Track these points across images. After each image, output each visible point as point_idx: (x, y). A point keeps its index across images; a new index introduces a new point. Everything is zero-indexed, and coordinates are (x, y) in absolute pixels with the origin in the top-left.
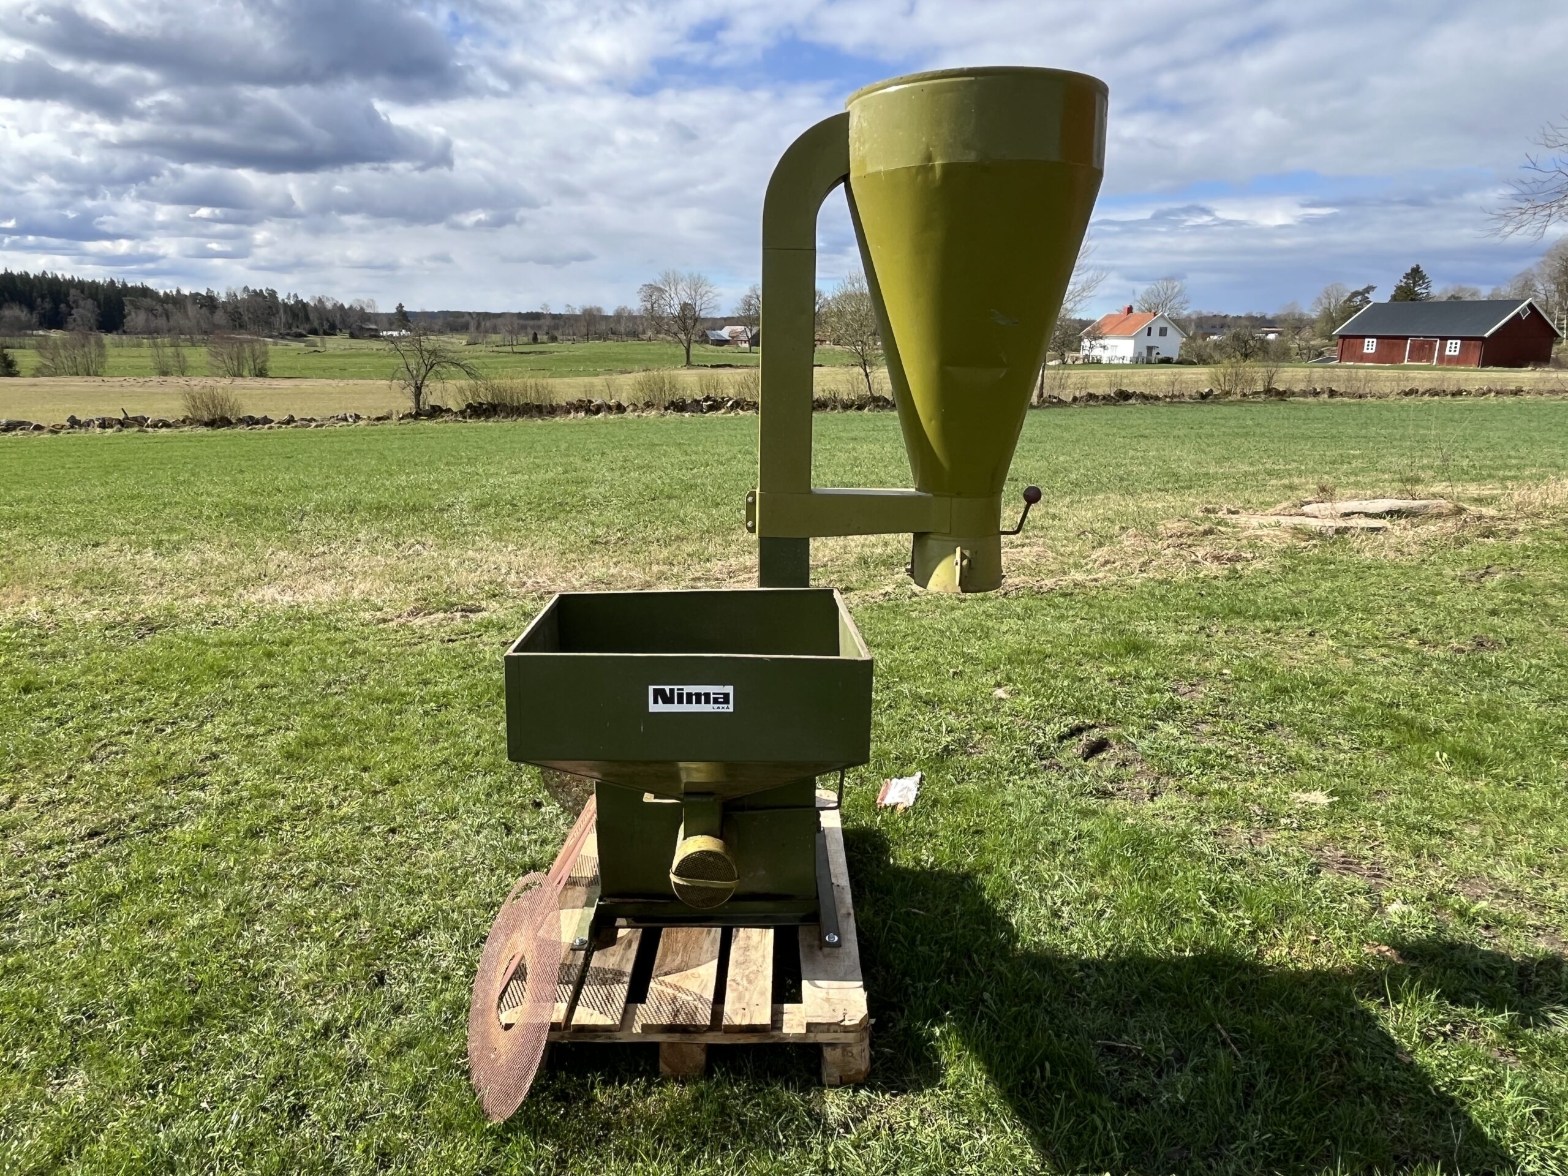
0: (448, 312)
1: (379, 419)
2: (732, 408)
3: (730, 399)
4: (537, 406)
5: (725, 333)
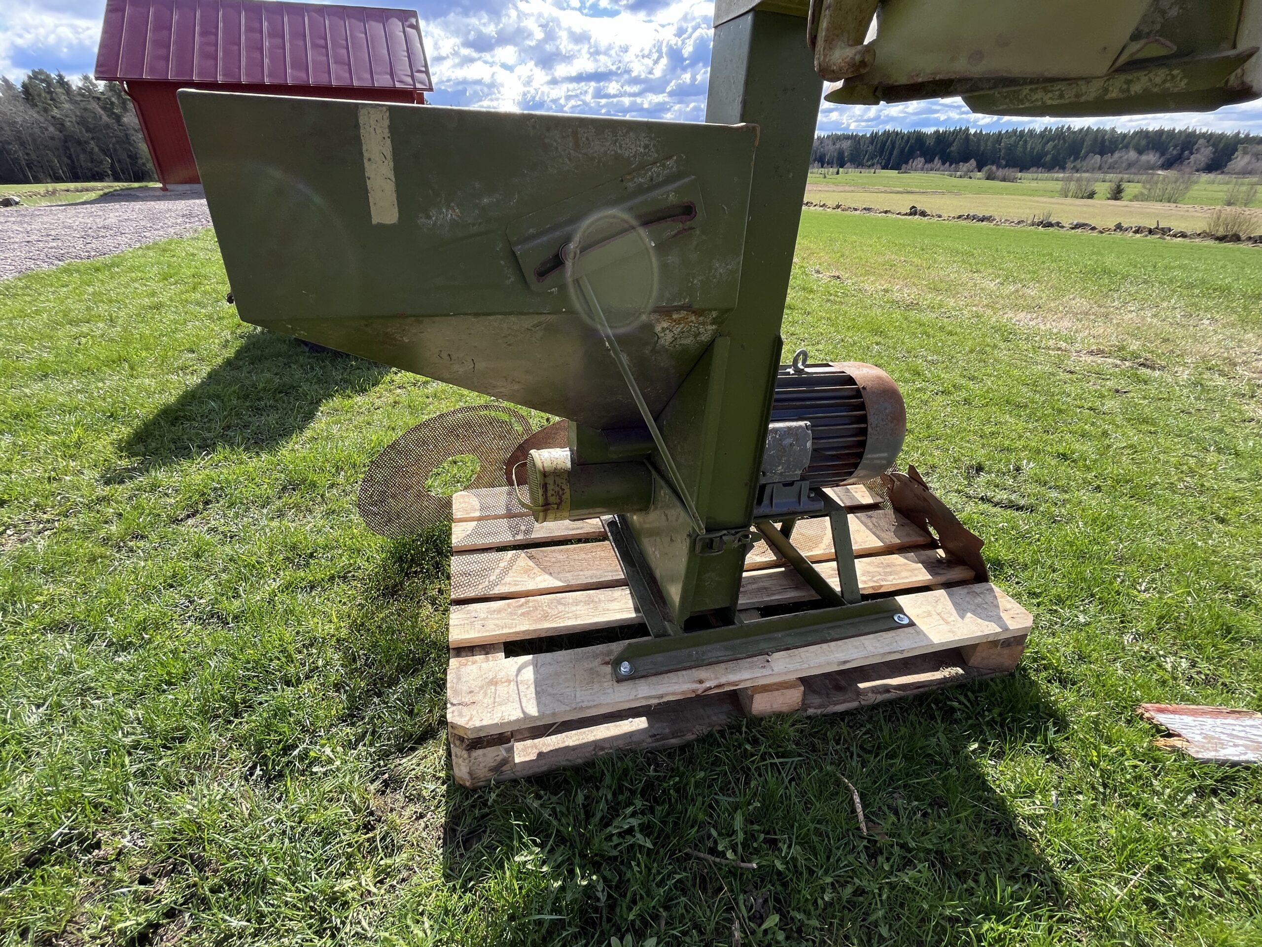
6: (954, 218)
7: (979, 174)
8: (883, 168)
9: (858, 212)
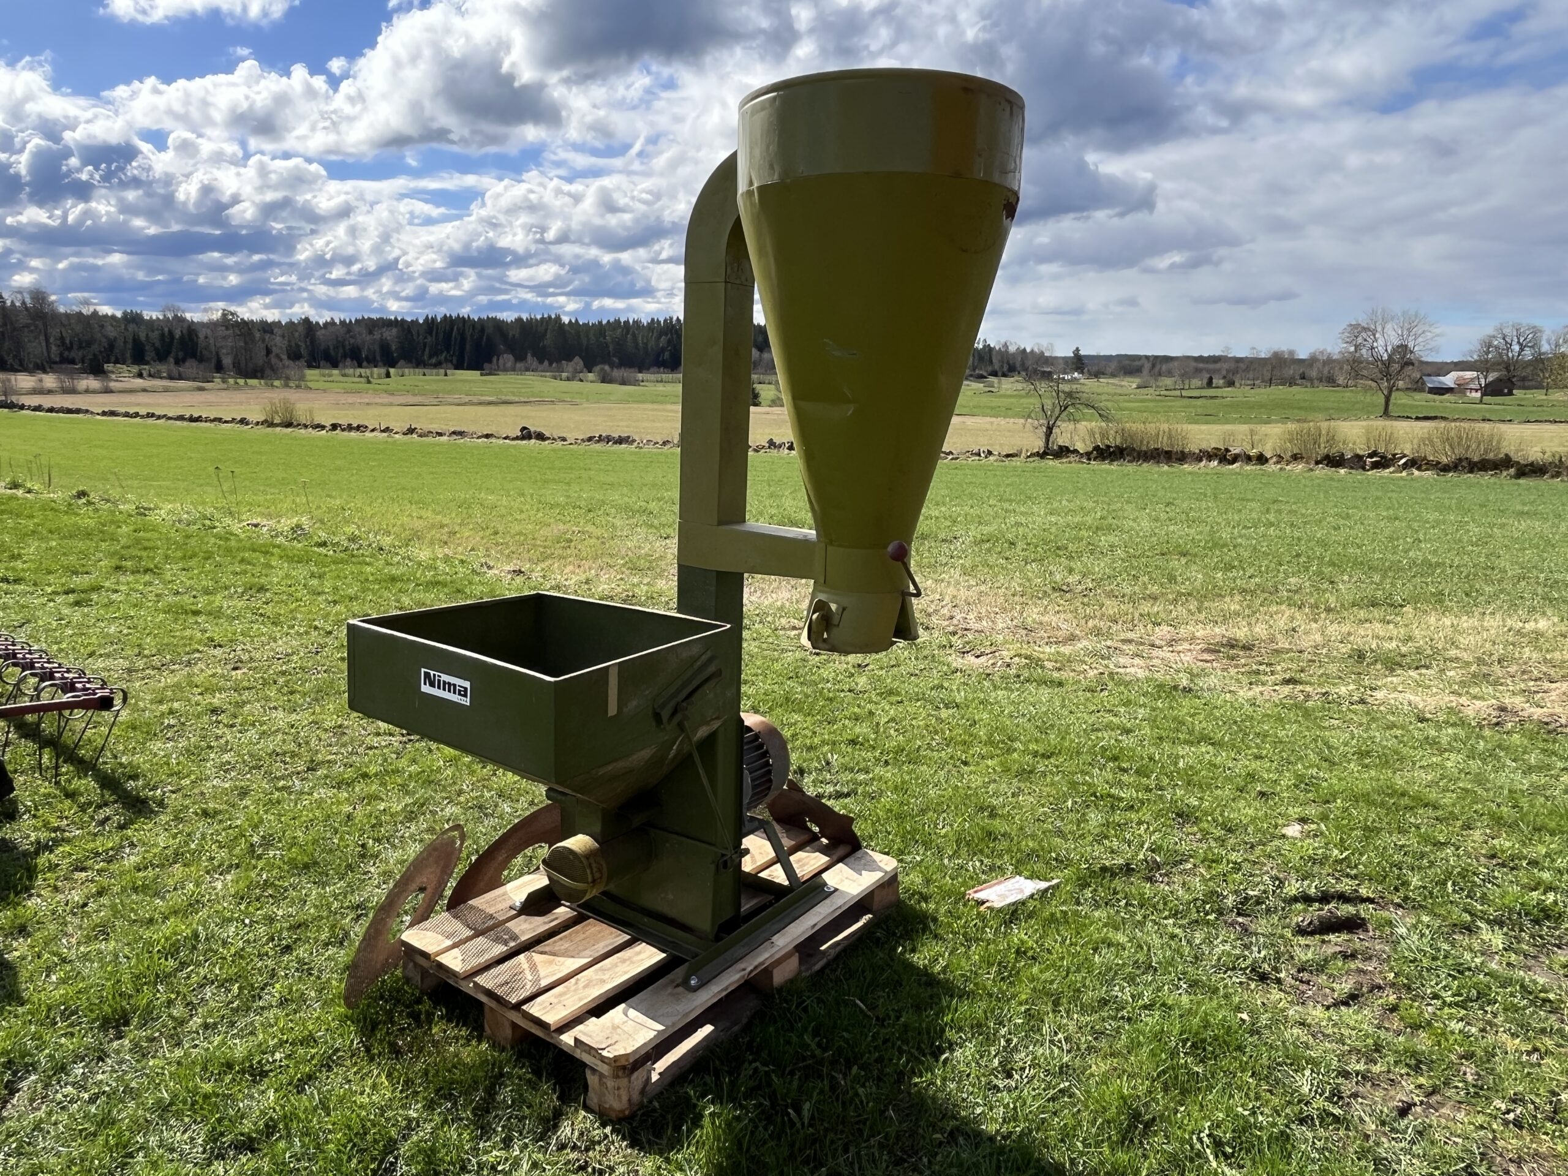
0: (1126, 355)
1: (1008, 456)
2: (1405, 466)
3: (1404, 456)
4: (1167, 452)
5: (1449, 380)
6: (583, 440)
7: (591, 376)
8: (456, 368)
9: (444, 438)
